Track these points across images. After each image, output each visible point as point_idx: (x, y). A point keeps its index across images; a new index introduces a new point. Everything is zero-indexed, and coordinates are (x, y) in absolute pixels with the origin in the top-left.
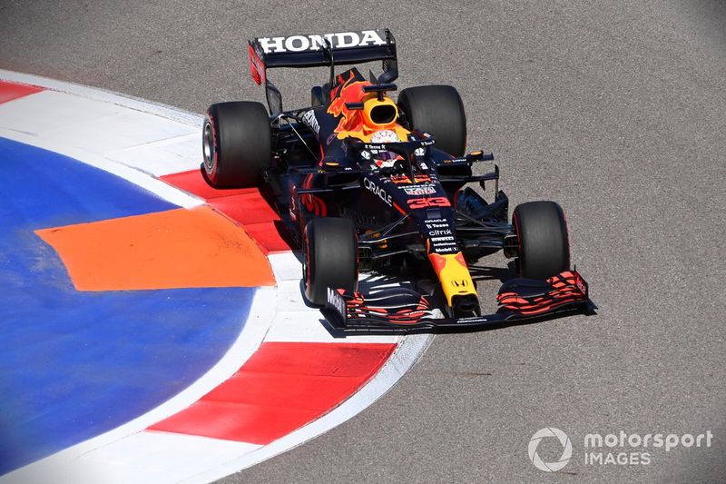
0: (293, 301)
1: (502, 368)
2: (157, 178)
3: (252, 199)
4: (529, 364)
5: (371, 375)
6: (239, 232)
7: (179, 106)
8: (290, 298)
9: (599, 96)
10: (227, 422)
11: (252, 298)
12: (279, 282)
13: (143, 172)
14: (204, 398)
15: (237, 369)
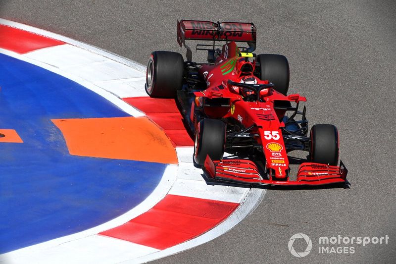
0: (186, 174)
1: (295, 224)
2: (121, 99)
3: (171, 116)
4: (310, 223)
5: (224, 219)
6: (162, 133)
7: (138, 61)
8: (185, 172)
9: (366, 82)
10: (143, 235)
11: (164, 170)
12: (180, 163)
13: (114, 94)
14: (132, 221)
15: (152, 207)
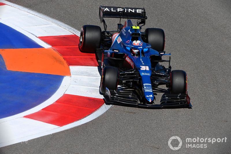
0: (75, 82)
1: (139, 111)
2: (37, 37)
3: (67, 48)
4: (148, 112)
5: (98, 108)
6: (61, 58)
7: (47, 15)
8: (75, 81)
9: (182, 29)
10: (50, 118)
11: (63, 79)
12: (72, 76)
13: (33, 35)
14: (43, 109)
15: (55, 101)
